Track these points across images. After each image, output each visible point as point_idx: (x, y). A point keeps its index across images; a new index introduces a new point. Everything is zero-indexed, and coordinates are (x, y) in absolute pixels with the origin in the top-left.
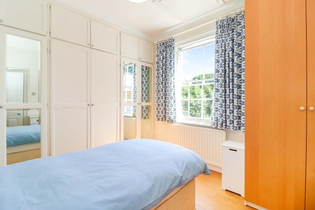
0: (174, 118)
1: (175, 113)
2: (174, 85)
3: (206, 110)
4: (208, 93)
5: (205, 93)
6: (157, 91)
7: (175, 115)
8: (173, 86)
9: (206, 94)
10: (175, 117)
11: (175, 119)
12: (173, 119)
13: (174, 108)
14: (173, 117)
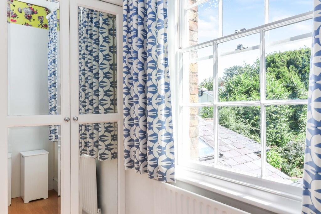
0: (168, 167)
1: (172, 150)
2: (166, 59)
3: (289, 123)
4: (292, 88)
5: (286, 90)
6: (126, 80)
7: (171, 157)
8: (163, 61)
9: (289, 91)
10: (171, 163)
11: (171, 169)
12: (164, 170)
13: (168, 134)
14: (165, 164)
